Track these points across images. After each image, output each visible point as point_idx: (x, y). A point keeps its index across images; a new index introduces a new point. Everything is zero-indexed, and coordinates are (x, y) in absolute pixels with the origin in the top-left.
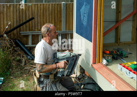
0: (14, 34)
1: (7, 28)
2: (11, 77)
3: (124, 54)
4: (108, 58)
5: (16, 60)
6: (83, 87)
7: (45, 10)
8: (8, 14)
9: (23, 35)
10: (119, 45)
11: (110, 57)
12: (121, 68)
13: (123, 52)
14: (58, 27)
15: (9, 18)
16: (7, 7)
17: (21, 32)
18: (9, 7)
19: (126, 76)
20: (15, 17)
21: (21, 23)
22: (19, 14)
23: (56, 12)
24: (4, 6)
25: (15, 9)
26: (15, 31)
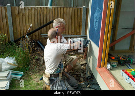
0: (35, 36)
1: (29, 30)
2: (30, 72)
3: (132, 61)
4: (114, 63)
5: (35, 58)
6: (90, 86)
7: (65, 14)
8: (30, 17)
9: (44, 37)
10: (132, 52)
11: (115, 63)
12: (123, 74)
13: (131, 59)
14: (78, 31)
15: (30, 21)
16: (28, 9)
17: (42, 34)
18: (30, 10)
19: (125, 81)
20: (36, 20)
21: (42, 25)
22: (40, 17)
23: (76, 16)
24: (25, 8)
25: (36, 12)
26: (37, 33)
